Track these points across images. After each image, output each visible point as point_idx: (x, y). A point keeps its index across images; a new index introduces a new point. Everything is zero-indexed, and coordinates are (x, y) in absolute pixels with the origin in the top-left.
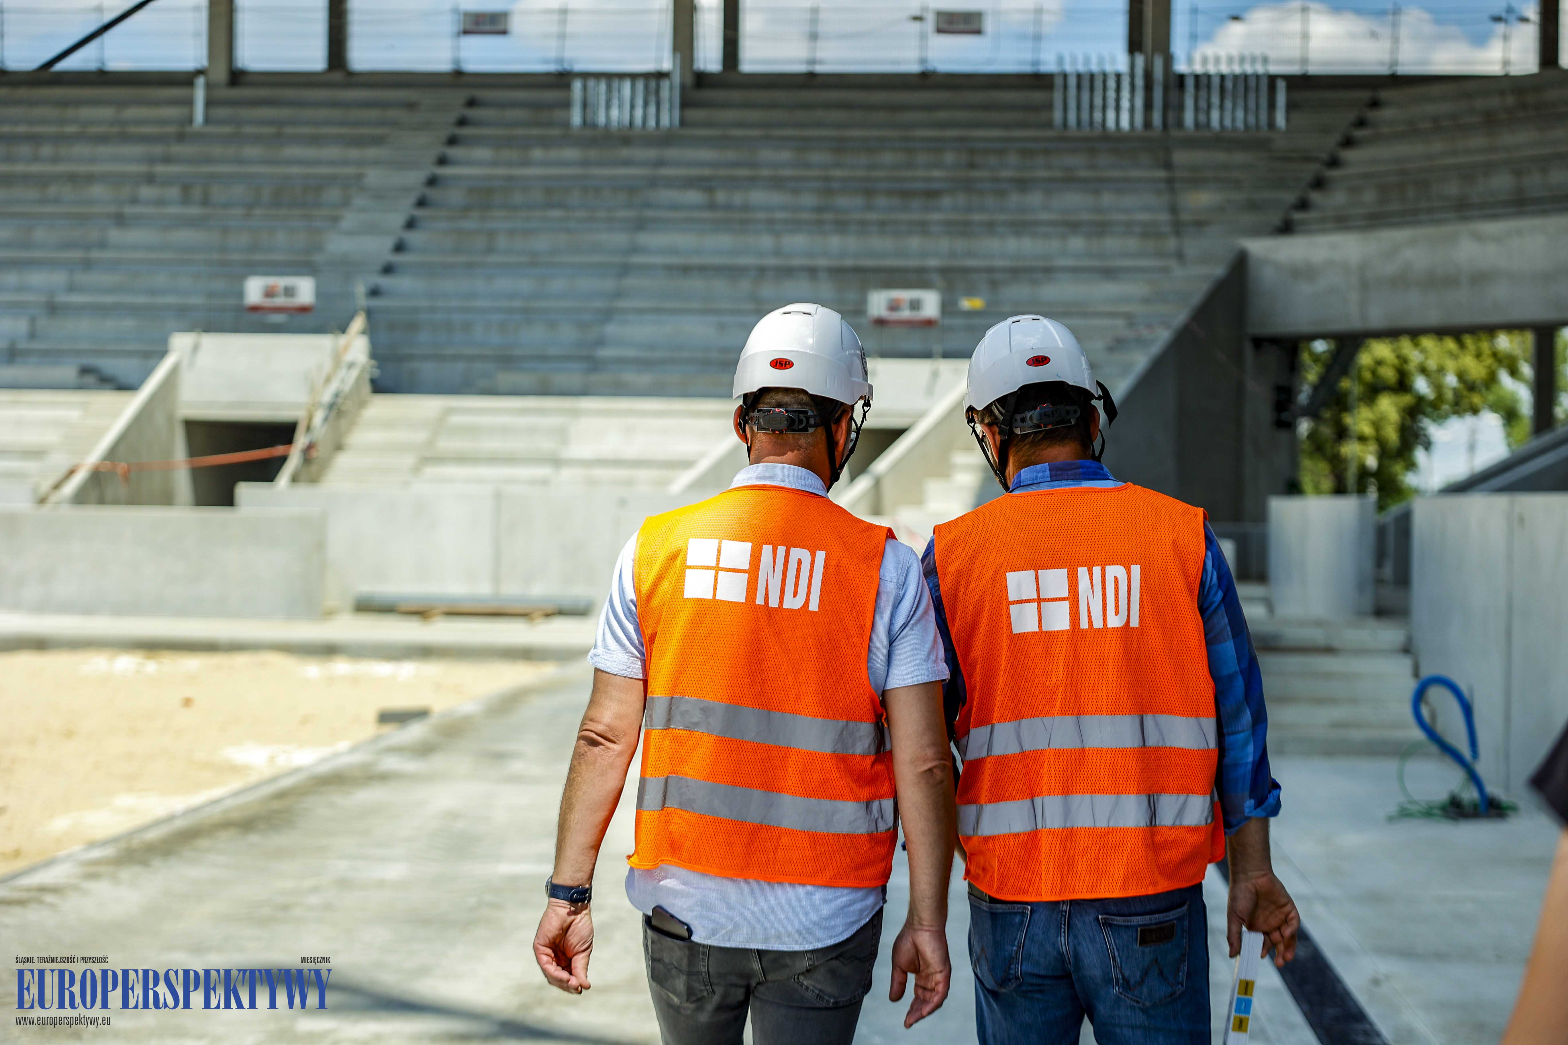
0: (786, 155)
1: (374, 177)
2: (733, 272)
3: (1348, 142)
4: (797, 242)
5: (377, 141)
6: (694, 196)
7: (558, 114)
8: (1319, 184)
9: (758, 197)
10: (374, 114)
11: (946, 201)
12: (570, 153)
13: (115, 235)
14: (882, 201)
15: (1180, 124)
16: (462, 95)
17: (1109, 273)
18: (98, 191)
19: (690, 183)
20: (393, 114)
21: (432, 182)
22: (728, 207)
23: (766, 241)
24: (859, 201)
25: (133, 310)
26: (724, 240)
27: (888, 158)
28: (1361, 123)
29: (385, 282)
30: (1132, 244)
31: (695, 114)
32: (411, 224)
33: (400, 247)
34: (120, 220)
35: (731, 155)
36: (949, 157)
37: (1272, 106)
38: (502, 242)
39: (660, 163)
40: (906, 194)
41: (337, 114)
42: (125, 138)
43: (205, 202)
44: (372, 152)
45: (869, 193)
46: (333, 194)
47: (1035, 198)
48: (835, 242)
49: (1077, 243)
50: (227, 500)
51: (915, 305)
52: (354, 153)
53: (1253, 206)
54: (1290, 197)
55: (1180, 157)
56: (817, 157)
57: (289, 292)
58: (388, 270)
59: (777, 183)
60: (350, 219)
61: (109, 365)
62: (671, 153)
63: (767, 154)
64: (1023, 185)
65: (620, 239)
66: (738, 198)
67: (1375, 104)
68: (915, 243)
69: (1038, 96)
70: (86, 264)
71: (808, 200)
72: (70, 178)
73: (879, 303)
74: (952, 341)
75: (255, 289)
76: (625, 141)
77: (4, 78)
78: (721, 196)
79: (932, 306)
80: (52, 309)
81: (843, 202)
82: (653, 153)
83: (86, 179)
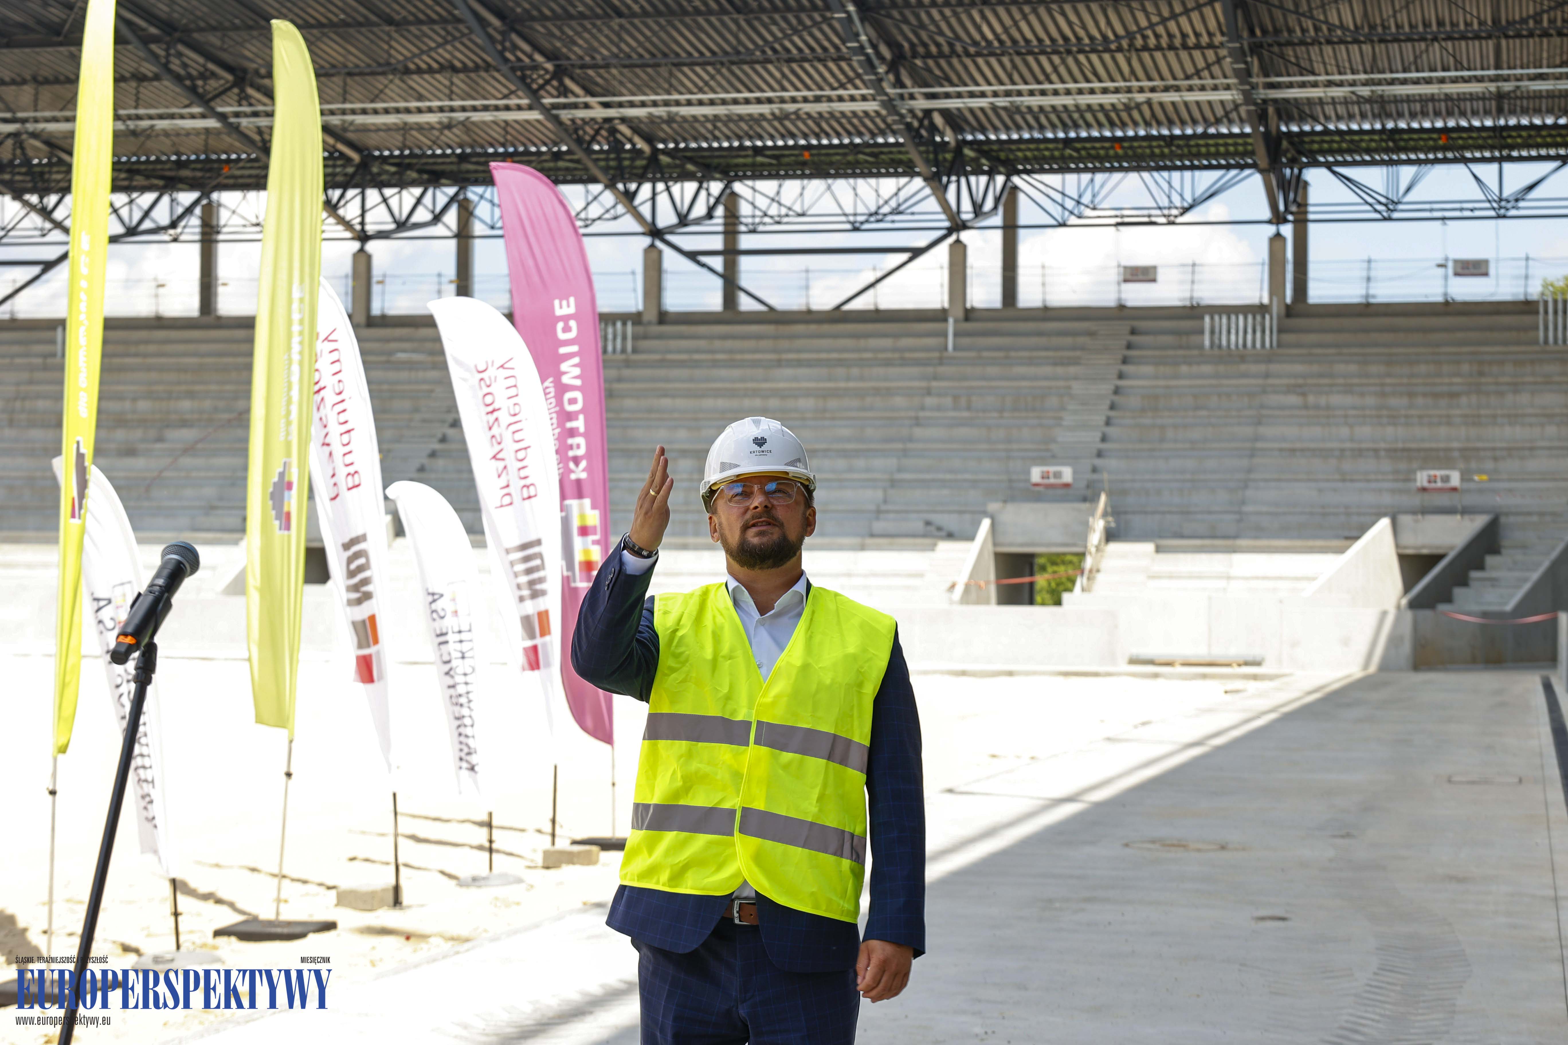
0: (1353, 367)
1: (1077, 387)
2: (1324, 453)
4: (1365, 431)
5: (1075, 362)
6: (1293, 399)
7: (1194, 339)
9: (1336, 399)
10: (1069, 340)
11: (1464, 400)
12: (1207, 369)
13: (918, 432)
14: (1420, 401)
16: (1126, 325)
18: (898, 400)
19: (1290, 390)
20: (1081, 340)
21: (1117, 391)
22: (1317, 407)
23: (1345, 431)
24: (1405, 401)
25: (943, 483)
26: (1317, 431)
27: (1423, 368)
29: (1098, 462)
31: (1287, 337)
32: (1108, 423)
33: (1104, 439)
34: (917, 422)
35: (1315, 368)
36: (1465, 368)
38: (1170, 434)
39: (1267, 376)
40: (1436, 395)
41: (1043, 340)
42: (905, 362)
43: (969, 408)
44: (1072, 370)
45: (1411, 395)
46: (1053, 401)
47: (1524, 398)
48: (1390, 430)
49: (1551, 430)
50: (1058, 602)
51: (1446, 479)
52: (1060, 370)
56: (1374, 369)
57: (1058, 475)
58: (1100, 454)
59: (1348, 389)
60: (1069, 419)
61: (949, 521)
62: (1275, 368)
63: (1340, 368)
64: (1516, 388)
65: (1248, 431)
66: (1323, 400)
68: (1443, 431)
69: (1527, 318)
70: (905, 453)
71: (1370, 401)
72: (877, 392)
73: (1422, 478)
74: (1469, 500)
75: (1036, 474)
76: (1243, 359)
77: (808, 317)
78: (1311, 399)
79: (1455, 479)
80: (893, 483)
81: (1394, 402)
82: (1262, 368)
83: (889, 393)
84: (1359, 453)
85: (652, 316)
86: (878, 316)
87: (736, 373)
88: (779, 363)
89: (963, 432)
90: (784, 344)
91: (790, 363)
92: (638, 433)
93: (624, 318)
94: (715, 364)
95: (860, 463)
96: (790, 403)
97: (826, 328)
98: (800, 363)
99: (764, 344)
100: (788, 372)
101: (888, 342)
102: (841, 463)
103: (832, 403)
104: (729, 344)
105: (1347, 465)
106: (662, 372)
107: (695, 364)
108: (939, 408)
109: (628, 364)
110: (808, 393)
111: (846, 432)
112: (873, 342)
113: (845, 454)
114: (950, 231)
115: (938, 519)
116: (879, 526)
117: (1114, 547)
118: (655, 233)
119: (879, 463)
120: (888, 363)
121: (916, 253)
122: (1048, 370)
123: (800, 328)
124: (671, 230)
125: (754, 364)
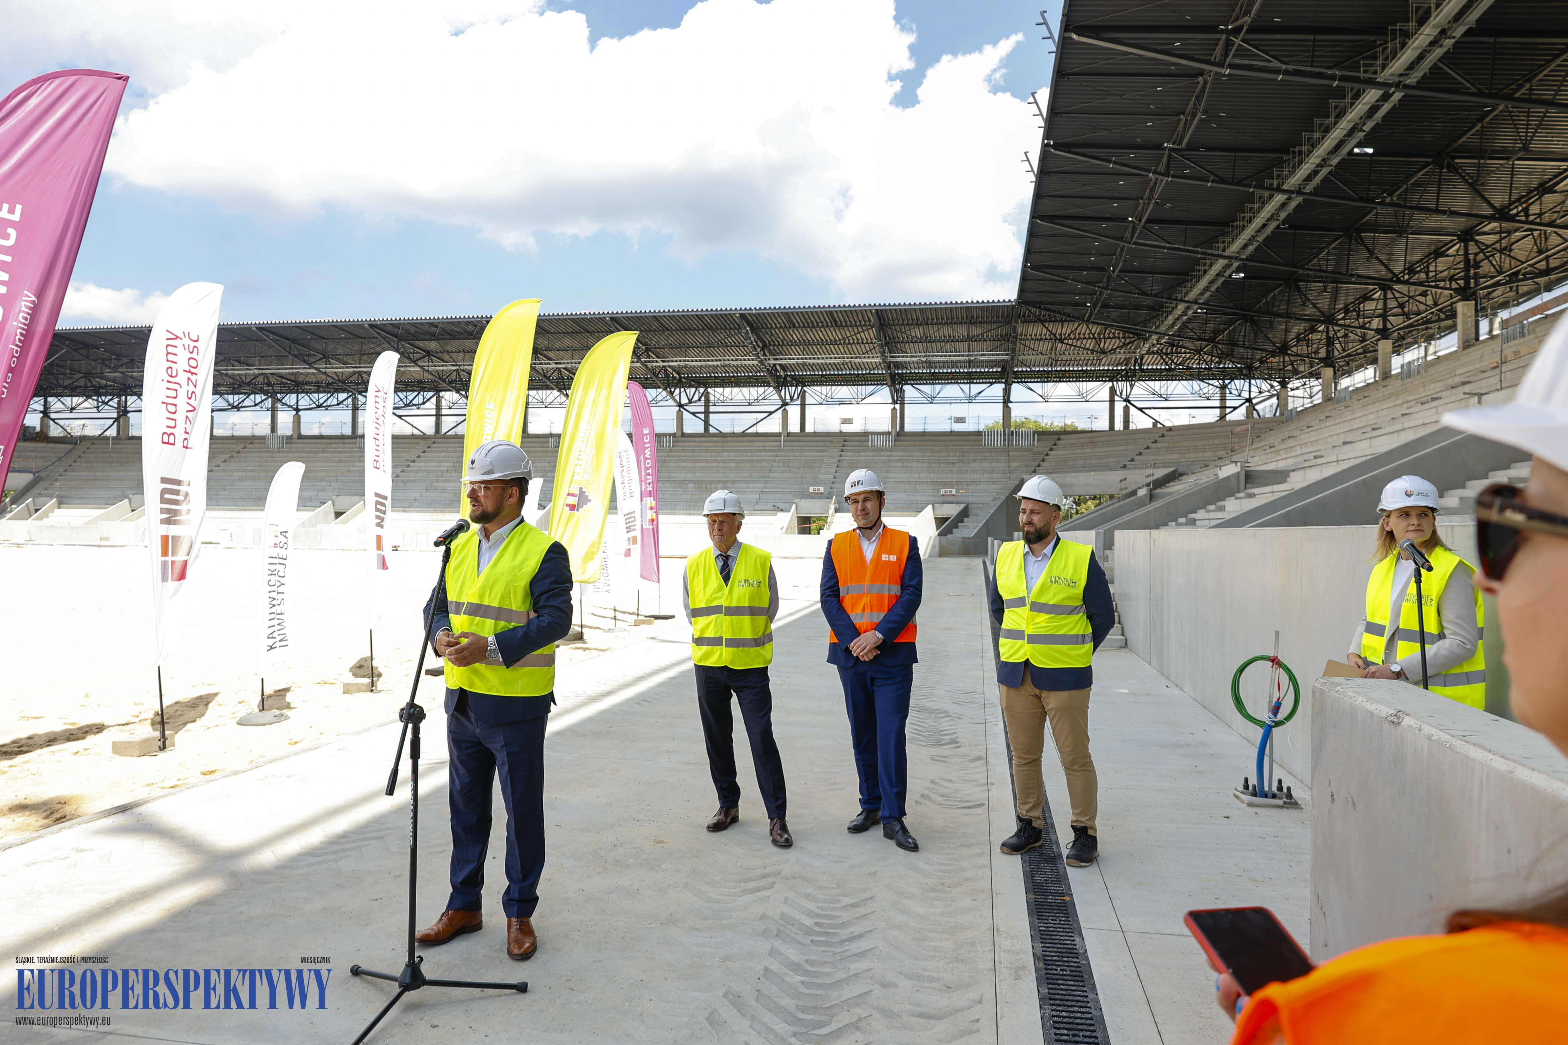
0: (920, 454)
1: (826, 460)
2: (909, 483)
3: (1051, 450)
4: (924, 475)
5: (825, 451)
6: (899, 464)
7: (866, 443)
8: (1043, 460)
9: (914, 464)
10: (822, 444)
11: (957, 465)
12: (870, 453)
13: (771, 474)
14: (942, 465)
15: (1012, 445)
16: (842, 439)
17: (993, 483)
18: (764, 464)
19: (898, 461)
20: (827, 443)
21: (839, 461)
22: (907, 467)
23: (917, 475)
24: (937, 465)
25: (780, 492)
26: (907, 475)
27: (943, 454)
28: (1055, 444)
29: (833, 485)
30: (999, 475)
31: (897, 443)
32: (836, 472)
33: (835, 477)
34: (771, 471)
35: (907, 454)
36: (958, 454)
37: (1034, 440)
39: (891, 456)
40: (947, 463)
41: (814, 444)
42: (766, 451)
43: (788, 467)
44: (824, 454)
45: (939, 463)
46: (817, 464)
47: (977, 464)
48: (932, 475)
49: (986, 475)
50: (819, 533)
51: (951, 492)
52: (820, 454)
53: (1027, 466)
54: (1036, 464)
55: (1011, 453)
56: (927, 454)
57: (819, 490)
58: (833, 483)
59: (918, 461)
60: (823, 471)
61: (781, 505)
62: (893, 453)
63: (915, 454)
64: (975, 461)
66: (909, 465)
67: (1059, 439)
68: (950, 475)
69: (979, 437)
70: (766, 482)
71: (925, 465)
72: (757, 461)
73: (943, 491)
74: (958, 499)
75: (811, 489)
76: (882, 450)
77: (733, 435)
78: (905, 464)
79: (954, 492)
80: (762, 492)
81: (933, 465)
82: (889, 453)
83: (761, 461)
84: (921, 483)
85: (680, 434)
86: (757, 435)
87: (709, 454)
88: (723, 451)
89: (786, 475)
90: (726, 444)
91: (727, 451)
92: (674, 475)
93: (670, 435)
94: (701, 451)
95: (751, 485)
96: (727, 465)
97: (739, 439)
98: (730, 451)
99: (718, 444)
100: (727, 454)
101: (760, 444)
102: (744, 485)
103: (742, 465)
104: (706, 444)
105: (917, 487)
106: (683, 454)
107: (695, 451)
108: (778, 467)
109: (671, 451)
110: (733, 461)
111: (746, 475)
112: (756, 444)
113: (746, 482)
114: (782, 406)
115: (777, 505)
116: (757, 507)
117: (837, 514)
118: (681, 406)
119: (757, 485)
120: (760, 451)
121: (771, 413)
122: (815, 454)
123: (731, 439)
124: (686, 405)
125: (715, 451)
